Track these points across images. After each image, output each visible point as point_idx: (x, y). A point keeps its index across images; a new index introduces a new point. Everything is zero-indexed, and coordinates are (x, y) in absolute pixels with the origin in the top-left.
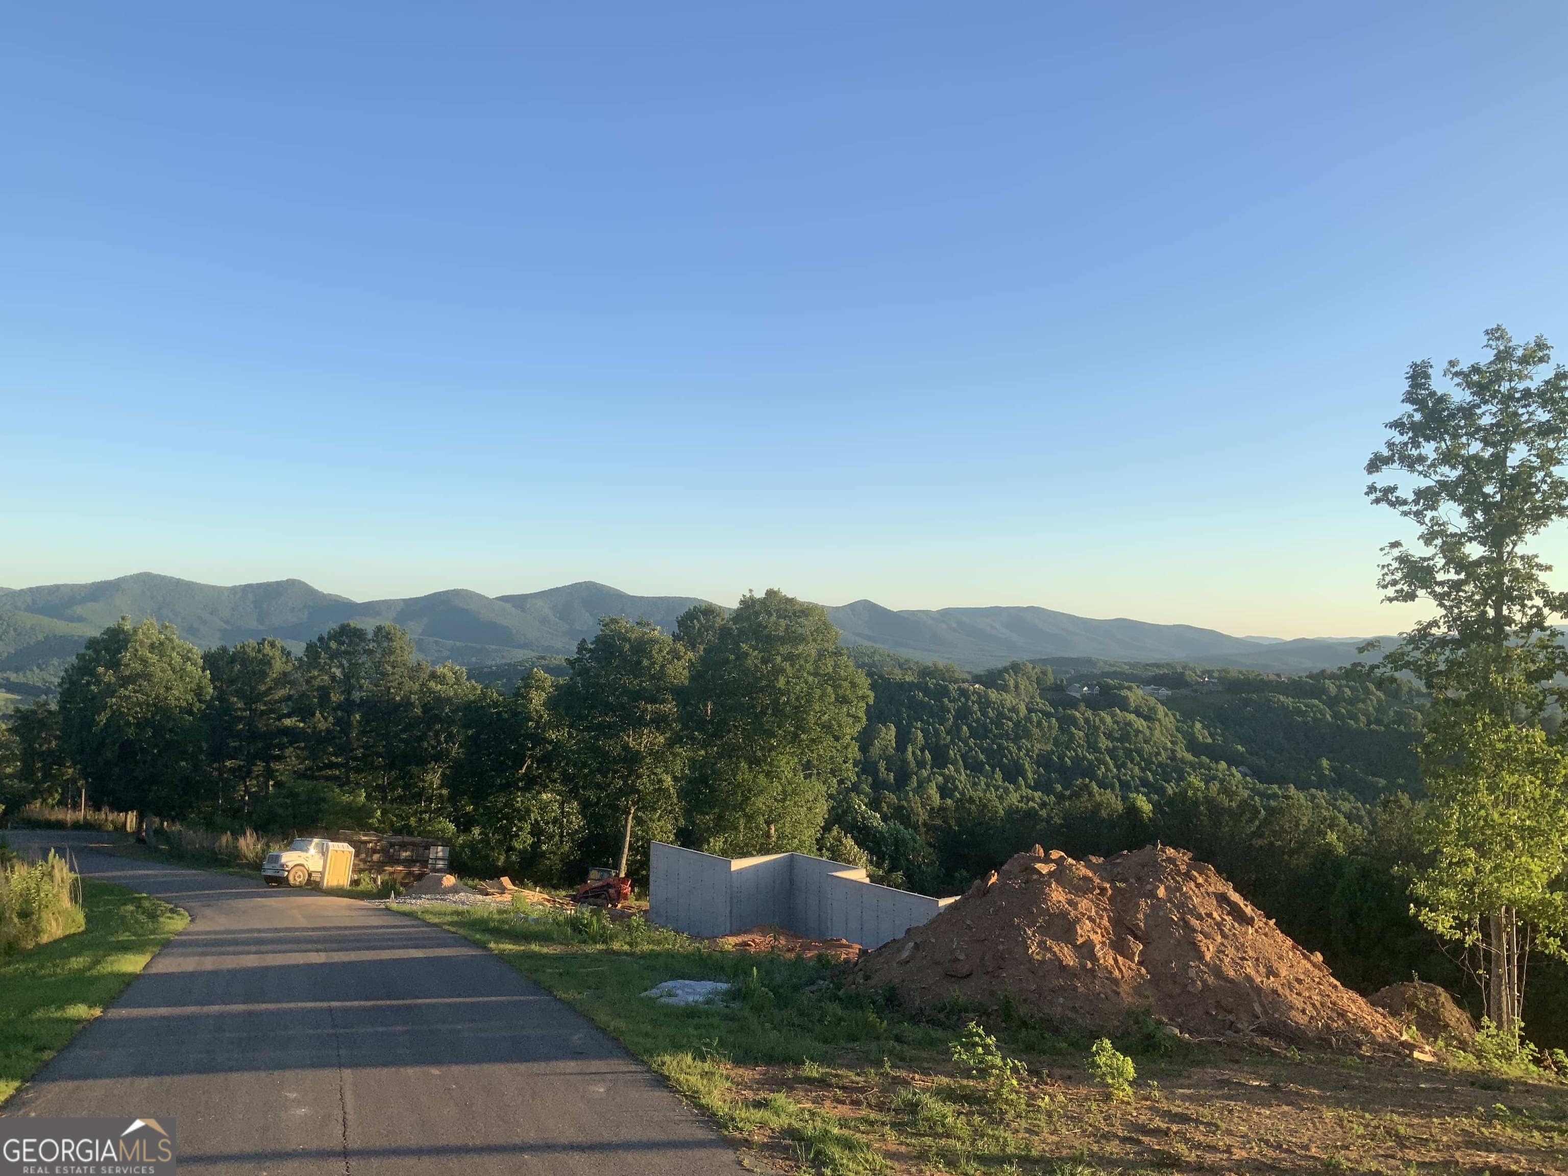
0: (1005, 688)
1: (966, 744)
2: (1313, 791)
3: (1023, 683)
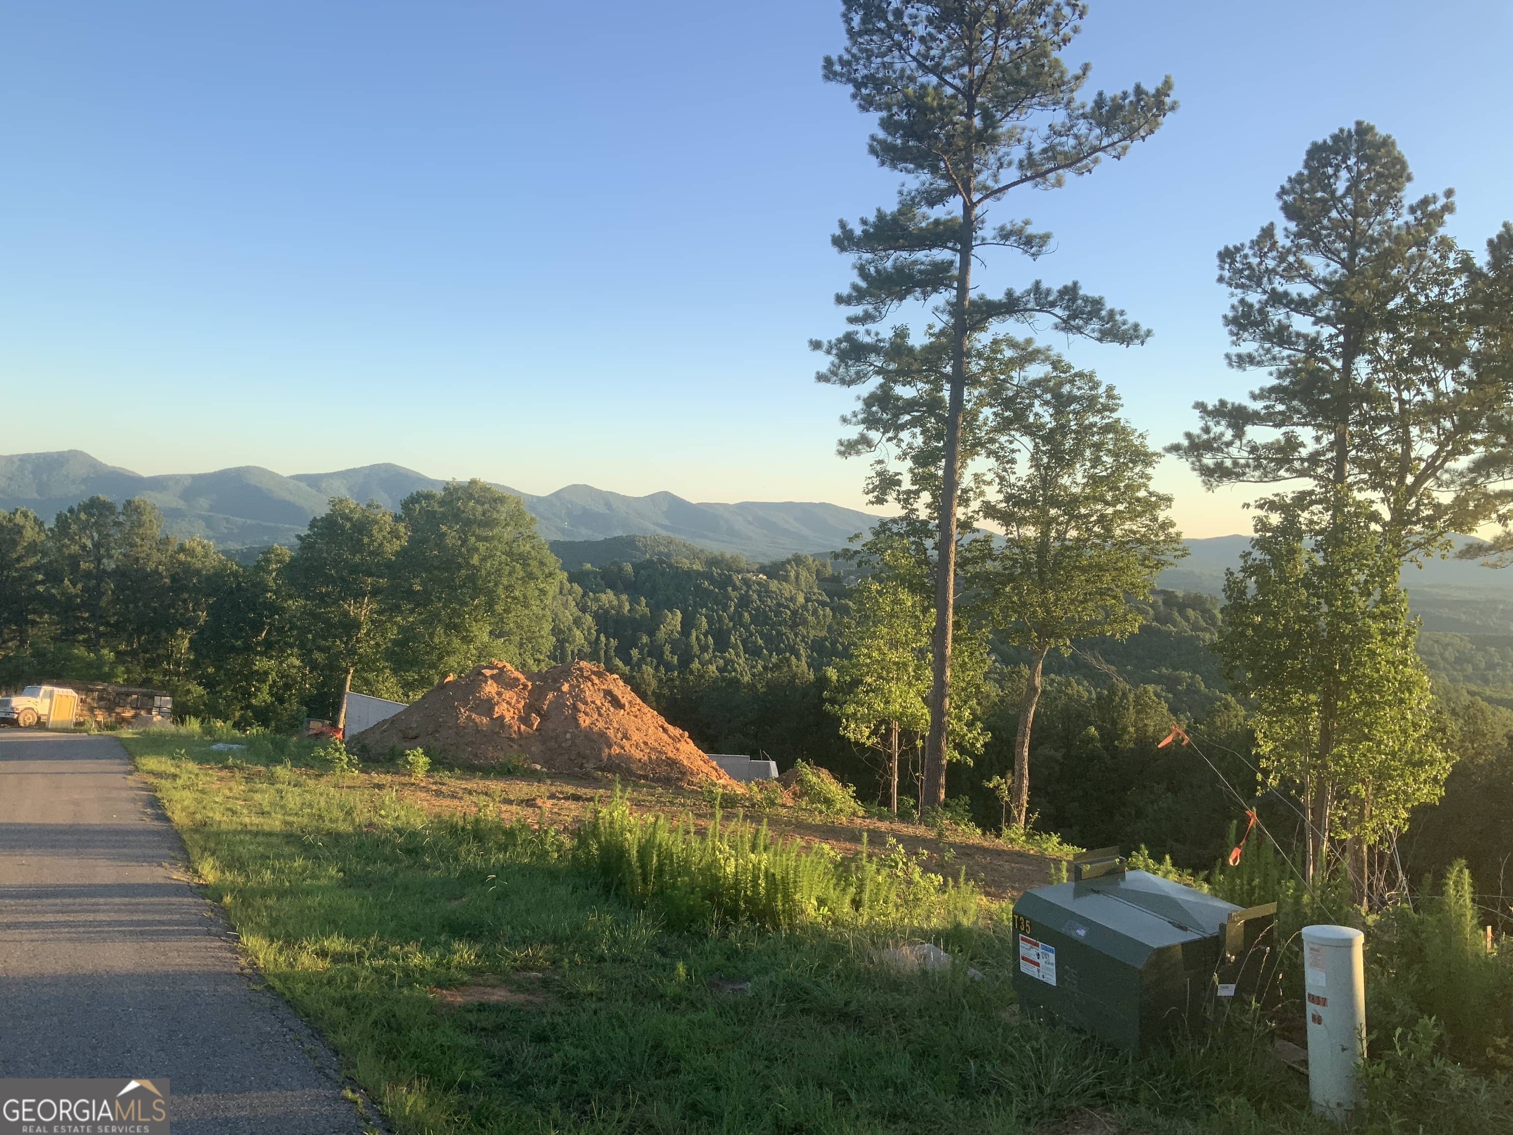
0: (786, 579)
1: (747, 629)
3: (804, 574)
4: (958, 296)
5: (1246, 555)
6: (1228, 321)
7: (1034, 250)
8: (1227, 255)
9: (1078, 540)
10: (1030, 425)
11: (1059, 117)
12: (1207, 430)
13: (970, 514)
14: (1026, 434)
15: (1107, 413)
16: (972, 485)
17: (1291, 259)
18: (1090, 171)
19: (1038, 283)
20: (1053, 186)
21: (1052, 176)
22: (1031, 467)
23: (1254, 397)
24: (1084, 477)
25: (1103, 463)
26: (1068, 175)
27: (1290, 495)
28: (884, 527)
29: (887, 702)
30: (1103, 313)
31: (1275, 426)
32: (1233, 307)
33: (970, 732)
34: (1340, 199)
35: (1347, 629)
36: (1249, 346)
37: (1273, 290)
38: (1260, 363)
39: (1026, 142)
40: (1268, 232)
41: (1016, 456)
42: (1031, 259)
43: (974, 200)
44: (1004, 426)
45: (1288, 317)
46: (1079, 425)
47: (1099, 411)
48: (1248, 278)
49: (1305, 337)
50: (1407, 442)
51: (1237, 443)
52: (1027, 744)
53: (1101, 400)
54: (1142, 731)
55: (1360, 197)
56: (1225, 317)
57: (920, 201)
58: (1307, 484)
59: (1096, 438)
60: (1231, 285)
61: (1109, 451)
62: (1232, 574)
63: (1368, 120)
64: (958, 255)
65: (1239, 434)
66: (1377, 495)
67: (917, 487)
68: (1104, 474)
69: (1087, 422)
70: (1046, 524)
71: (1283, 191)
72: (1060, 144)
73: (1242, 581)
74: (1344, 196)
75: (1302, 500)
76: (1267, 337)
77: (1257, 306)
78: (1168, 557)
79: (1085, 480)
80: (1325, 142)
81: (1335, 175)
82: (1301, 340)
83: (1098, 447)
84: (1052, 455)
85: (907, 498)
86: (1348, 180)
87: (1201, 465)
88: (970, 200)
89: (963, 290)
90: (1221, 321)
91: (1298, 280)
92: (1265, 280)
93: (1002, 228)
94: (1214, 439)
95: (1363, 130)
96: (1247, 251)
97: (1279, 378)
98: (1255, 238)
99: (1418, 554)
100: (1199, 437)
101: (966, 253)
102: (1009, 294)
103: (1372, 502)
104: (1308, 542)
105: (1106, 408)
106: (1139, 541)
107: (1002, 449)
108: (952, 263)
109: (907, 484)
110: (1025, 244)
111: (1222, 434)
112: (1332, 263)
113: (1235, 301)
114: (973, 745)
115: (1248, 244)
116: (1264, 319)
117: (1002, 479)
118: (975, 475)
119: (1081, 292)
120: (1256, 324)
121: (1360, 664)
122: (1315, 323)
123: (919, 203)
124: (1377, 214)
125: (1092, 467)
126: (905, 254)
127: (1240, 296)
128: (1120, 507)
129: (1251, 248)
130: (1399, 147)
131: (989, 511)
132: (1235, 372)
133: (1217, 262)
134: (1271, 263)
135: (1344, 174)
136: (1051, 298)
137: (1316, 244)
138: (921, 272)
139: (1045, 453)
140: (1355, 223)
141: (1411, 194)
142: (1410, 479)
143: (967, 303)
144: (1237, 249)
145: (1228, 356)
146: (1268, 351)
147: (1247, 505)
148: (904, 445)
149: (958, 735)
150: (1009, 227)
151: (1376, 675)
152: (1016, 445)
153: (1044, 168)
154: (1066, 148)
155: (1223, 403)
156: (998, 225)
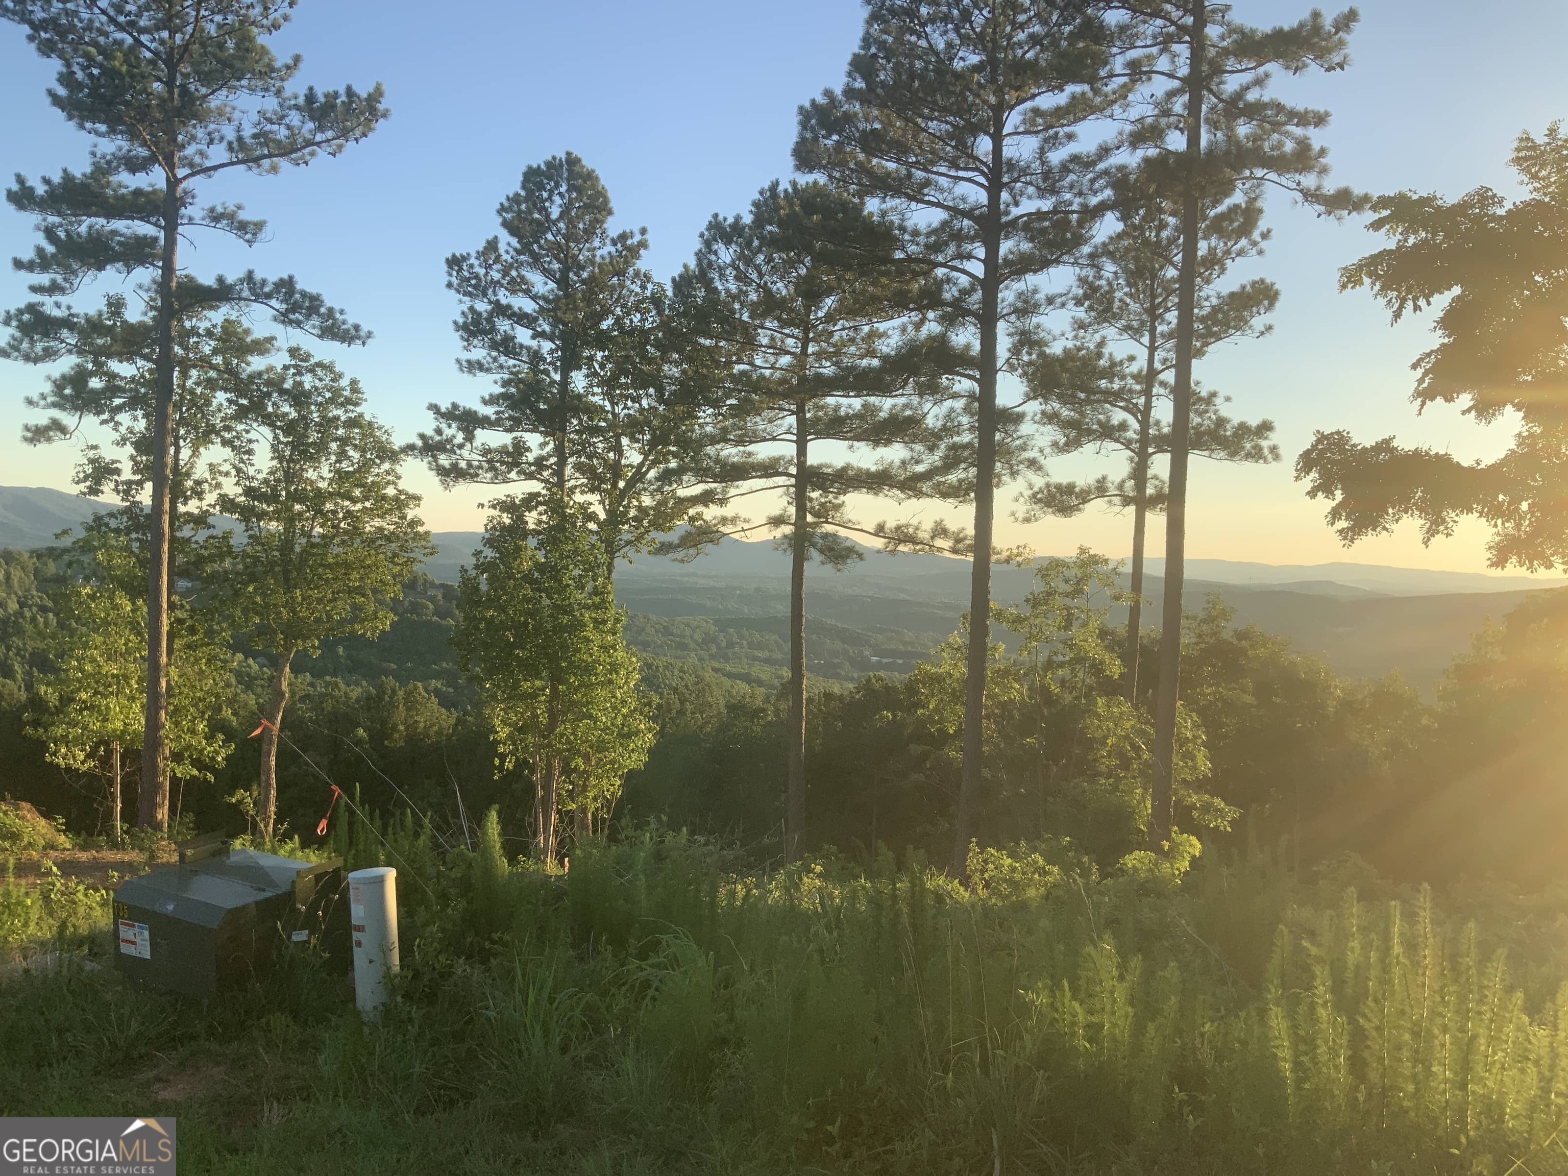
2: (328, 678)
3: (17, 573)
4: (163, 276)
5: (477, 554)
6: (457, 327)
7: (248, 236)
8: (455, 262)
9: (323, 536)
10: (269, 416)
11: (271, 104)
12: (439, 432)
13: (205, 508)
14: (264, 423)
15: (351, 407)
16: (207, 475)
17: (514, 273)
18: (306, 163)
19: (250, 273)
20: (268, 172)
21: (266, 163)
22: (272, 459)
23: (485, 402)
24: (330, 471)
25: (349, 458)
26: (284, 164)
27: (521, 497)
28: (98, 524)
29: (105, 720)
30: (323, 310)
31: (506, 431)
32: (463, 313)
33: (210, 745)
34: (555, 223)
35: (565, 619)
36: (479, 353)
37: (498, 301)
38: (488, 370)
39: (236, 123)
40: (492, 245)
41: (253, 446)
42: (246, 245)
43: (179, 176)
44: (242, 414)
45: (513, 329)
46: (323, 417)
47: (342, 405)
48: (475, 287)
49: (528, 349)
50: (618, 450)
51: (468, 446)
52: (273, 752)
53: (345, 393)
54: (411, 727)
55: (571, 224)
56: (455, 323)
57: (118, 166)
58: (535, 486)
59: (341, 432)
60: (459, 292)
61: (355, 446)
62: (466, 571)
63: (576, 153)
64: (162, 232)
65: (470, 438)
66: (594, 498)
67: (138, 477)
68: (351, 469)
69: (330, 415)
70: (290, 520)
71: (502, 209)
72: (271, 132)
73: (475, 578)
74: (558, 220)
75: (530, 501)
76: (494, 346)
77: (485, 315)
78: (417, 554)
79: (331, 475)
80: (539, 167)
81: (550, 198)
82: (524, 351)
83: (344, 442)
84: (294, 446)
85: (127, 489)
86: (561, 206)
87: (437, 465)
88: (174, 176)
89: (168, 269)
90: (452, 327)
91: (520, 294)
92: (490, 291)
93: (212, 210)
94: (447, 440)
95: (572, 161)
96: (473, 261)
97: (503, 386)
98: (481, 249)
99: (630, 551)
100: (432, 438)
101: (171, 230)
102: (220, 280)
103: (591, 504)
104: (532, 542)
105: (349, 401)
106: (388, 539)
107: (238, 438)
108: (156, 239)
109: (127, 474)
110: (239, 229)
111: (454, 437)
112: (550, 282)
113: (465, 308)
114: (213, 759)
115: (474, 254)
116: (493, 329)
117: (239, 471)
118: (210, 465)
119: (299, 287)
120: (485, 332)
121: (578, 650)
122: (534, 337)
123: (117, 168)
124: (587, 241)
125: (336, 462)
126: (102, 221)
127: (469, 304)
128: (368, 504)
129: (477, 258)
130: (603, 182)
131: (227, 503)
132: (466, 376)
133: (445, 268)
134: (496, 276)
135: (557, 199)
136: (267, 289)
137: (536, 262)
138: (120, 243)
139: (286, 444)
140: (568, 247)
141: (613, 226)
142: (621, 484)
143: (174, 284)
144: (464, 258)
145: (458, 361)
146: (495, 360)
147: (482, 505)
148: (123, 430)
149: (196, 749)
150: (220, 209)
151: (590, 660)
152: (253, 435)
153: (258, 153)
154: (278, 137)
155: (455, 406)
156: (208, 205)
